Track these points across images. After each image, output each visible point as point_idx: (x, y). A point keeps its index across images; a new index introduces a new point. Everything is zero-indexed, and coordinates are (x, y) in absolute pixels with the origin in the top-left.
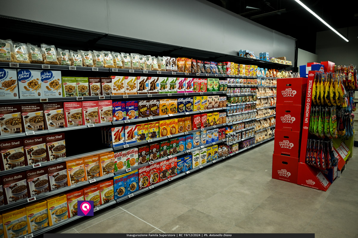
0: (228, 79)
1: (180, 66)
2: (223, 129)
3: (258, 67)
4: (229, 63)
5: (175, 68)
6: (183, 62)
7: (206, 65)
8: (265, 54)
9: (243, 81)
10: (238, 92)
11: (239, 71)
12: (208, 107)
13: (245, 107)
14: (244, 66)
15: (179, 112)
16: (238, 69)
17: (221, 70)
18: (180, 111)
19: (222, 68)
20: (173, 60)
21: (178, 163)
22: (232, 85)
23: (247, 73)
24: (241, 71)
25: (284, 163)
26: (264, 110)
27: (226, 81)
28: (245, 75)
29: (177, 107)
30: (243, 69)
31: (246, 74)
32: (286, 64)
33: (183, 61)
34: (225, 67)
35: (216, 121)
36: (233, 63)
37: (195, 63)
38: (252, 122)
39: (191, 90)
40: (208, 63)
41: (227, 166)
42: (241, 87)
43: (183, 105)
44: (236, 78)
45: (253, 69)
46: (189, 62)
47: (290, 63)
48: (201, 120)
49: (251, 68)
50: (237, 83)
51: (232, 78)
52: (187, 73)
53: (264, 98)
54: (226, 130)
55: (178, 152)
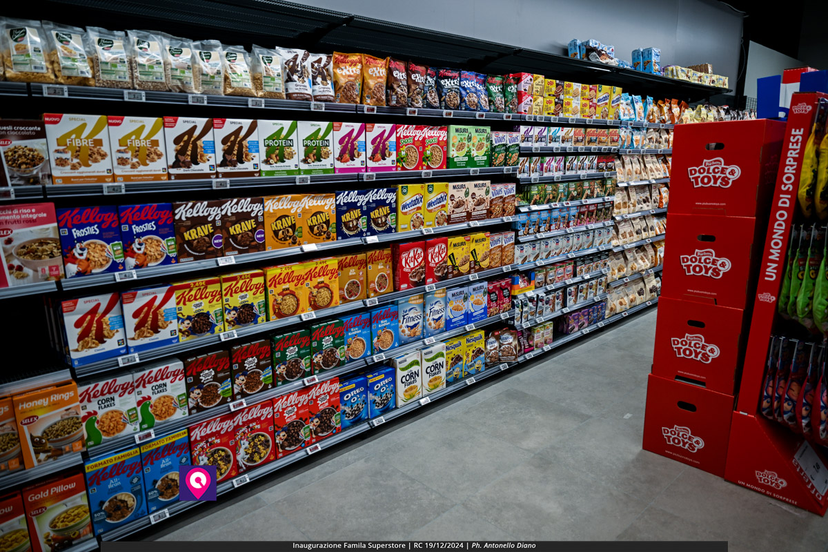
0: (523, 129)
1: (342, 81)
2: (503, 283)
3: (623, 92)
4: (526, 78)
5: (325, 89)
6: (356, 70)
7: (447, 83)
8: (649, 52)
9: (572, 134)
10: (554, 169)
11: (559, 104)
12: (449, 216)
13: (577, 214)
14: (577, 86)
15: (345, 237)
16: (557, 95)
17: (499, 99)
18: (347, 232)
19: (503, 91)
20: (319, 61)
21: (342, 394)
22: (536, 146)
23: (587, 109)
24: (568, 104)
25: (682, 405)
26: (638, 220)
27: (515, 135)
28: (579, 116)
29: (333, 221)
30: (575, 95)
31: (583, 111)
32: (712, 85)
33: (353, 64)
34: (513, 89)
35: (479, 258)
36: (541, 78)
37: (400, 75)
38: (600, 257)
39: (388, 162)
40: (450, 75)
41: (510, 395)
42: (564, 154)
43: (357, 213)
44: (548, 124)
45: (605, 98)
46: (378, 70)
47: (723, 82)
48: (425, 258)
49: (601, 95)
50: (553, 140)
51: (535, 124)
52: (368, 105)
53: (638, 186)
54: (512, 284)
55: (341, 364)
